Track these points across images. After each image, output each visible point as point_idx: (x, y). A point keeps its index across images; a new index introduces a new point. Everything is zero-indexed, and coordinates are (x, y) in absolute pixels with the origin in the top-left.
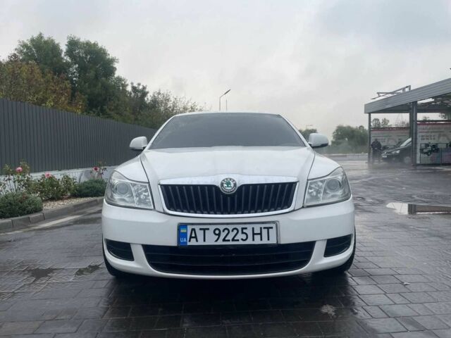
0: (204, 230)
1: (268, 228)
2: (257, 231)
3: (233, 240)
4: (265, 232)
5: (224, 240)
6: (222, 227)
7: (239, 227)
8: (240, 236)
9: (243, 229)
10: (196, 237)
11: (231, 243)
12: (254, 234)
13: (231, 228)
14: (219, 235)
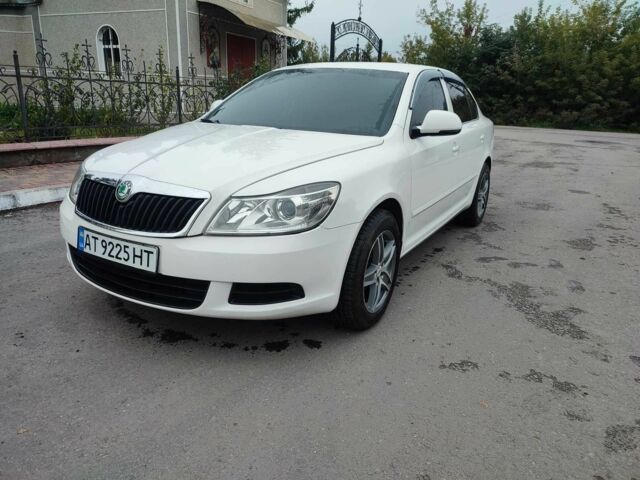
0: (96, 238)
1: (149, 253)
2: (138, 253)
3: (117, 257)
4: (145, 255)
5: (109, 255)
6: (108, 240)
7: (123, 244)
8: (123, 255)
9: (126, 247)
10: (89, 245)
11: (114, 260)
12: (135, 256)
13: (115, 242)
14: (105, 247)
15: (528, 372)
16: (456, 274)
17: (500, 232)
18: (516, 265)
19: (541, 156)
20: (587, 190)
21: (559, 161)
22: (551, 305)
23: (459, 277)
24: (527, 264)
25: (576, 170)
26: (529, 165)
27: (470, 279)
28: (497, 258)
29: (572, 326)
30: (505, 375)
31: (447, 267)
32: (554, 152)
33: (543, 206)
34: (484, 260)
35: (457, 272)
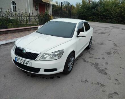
0: (19, 60)
1: (29, 63)
7: (24, 61)
11: (23, 64)
12: (27, 63)
14: (21, 61)
15: (96, 82)
16: (85, 61)
17: (94, 50)
18: (96, 59)
19: (103, 31)
20: (111, 40)
21: (106, 32)
22: (102, 68)
23: (85, 62)
24: (98, 58)
25: (109, 35)
26: (100, 33)
27: (87, 62)
28: (93, 57)
29: (105, 72)
30: (92, 83)
31: (83, 59)
32: (106, 30)
33: (102, 44)
34: (90, 57)
35: (85, 60)
